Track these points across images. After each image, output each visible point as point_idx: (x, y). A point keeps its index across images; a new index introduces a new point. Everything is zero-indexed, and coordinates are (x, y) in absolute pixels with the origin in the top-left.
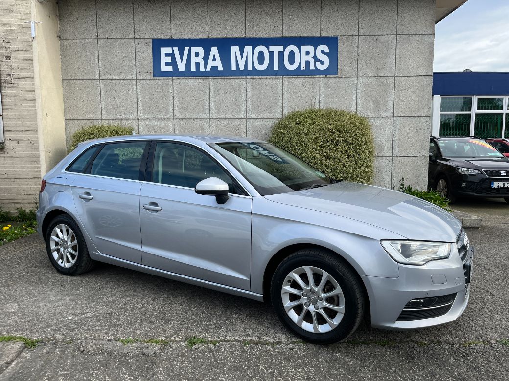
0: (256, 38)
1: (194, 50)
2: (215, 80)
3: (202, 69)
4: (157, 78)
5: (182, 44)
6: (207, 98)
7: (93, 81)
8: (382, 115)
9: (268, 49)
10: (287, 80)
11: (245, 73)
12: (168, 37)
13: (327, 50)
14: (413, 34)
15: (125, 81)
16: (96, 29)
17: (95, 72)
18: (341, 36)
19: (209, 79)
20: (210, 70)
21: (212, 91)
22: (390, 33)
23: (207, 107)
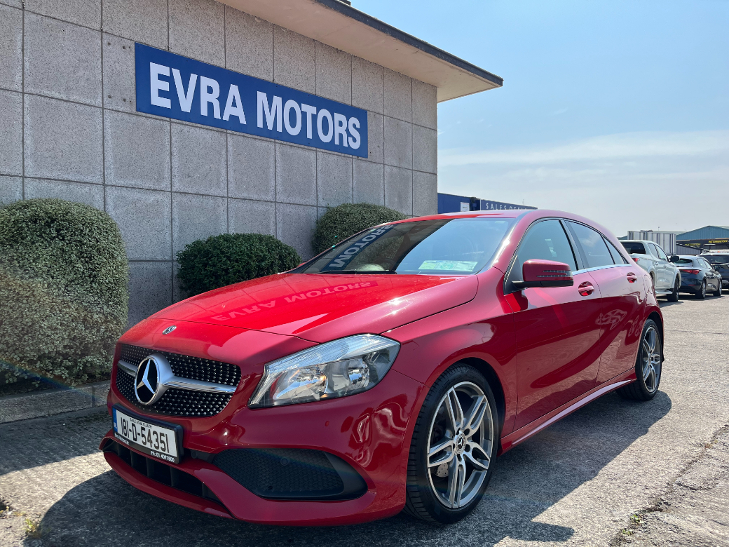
0: (287, 88)
3: (217, 115)
4: (144, 114)
5: (186, 66)
6: (224, 164)
7: (7, 93)
9: (301, 108)
11: (274, 135)
12: (163, 48)
14: (423, 127)
15: (81, 108)
17: (14, 75)
18: (369, 111)
19: (227, 133)
20: (227, 119)
21: (230, 153)
23: (223, 178)
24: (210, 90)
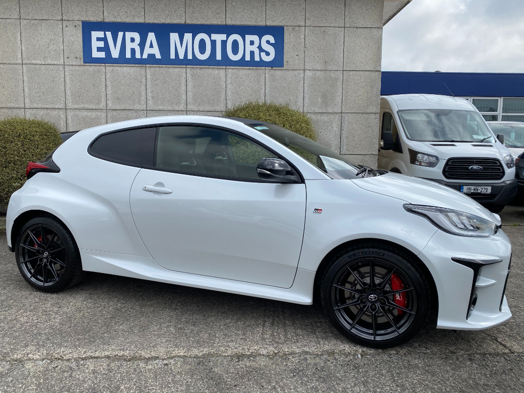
0: (197, 25)
1: (129, 35)
2: (152, 69)
3: (138, 56)
4: (88, 64)
5: (115, 28)
6: (143, 87)
7: (14, 66)
8: (330, 110)
9: (210, 37)
10: (231, 71)
11: (185, 62)
12: (100, 20)
13: (272, 40)
14: (361, 28)
15: (51, 67)
16: (18, 9)
17: (17, 56)
18: (287, 26)
19: (146, 67)
20: (146, 57)
21: (149, 80)
22: (337, 25)
23: (143, 98)
24: (133, 40)
